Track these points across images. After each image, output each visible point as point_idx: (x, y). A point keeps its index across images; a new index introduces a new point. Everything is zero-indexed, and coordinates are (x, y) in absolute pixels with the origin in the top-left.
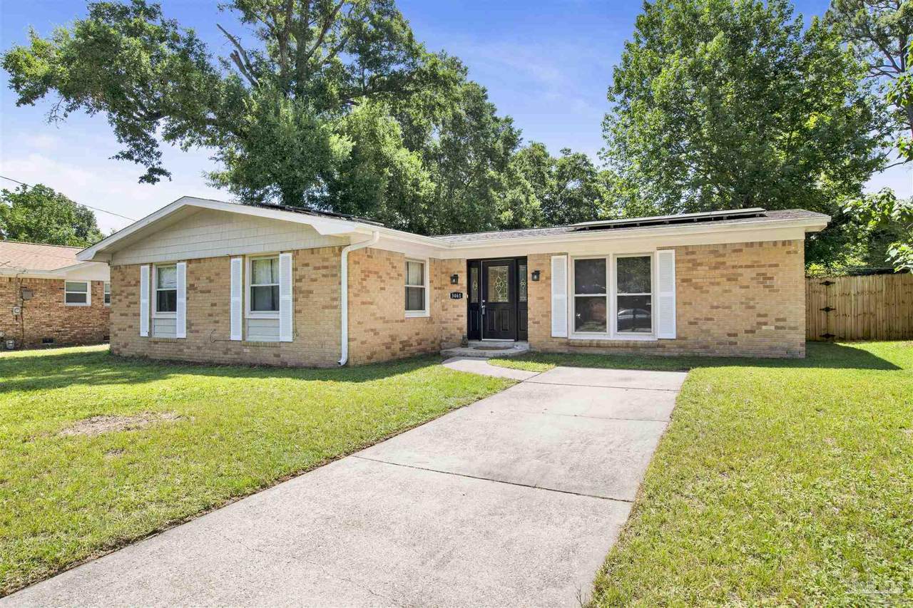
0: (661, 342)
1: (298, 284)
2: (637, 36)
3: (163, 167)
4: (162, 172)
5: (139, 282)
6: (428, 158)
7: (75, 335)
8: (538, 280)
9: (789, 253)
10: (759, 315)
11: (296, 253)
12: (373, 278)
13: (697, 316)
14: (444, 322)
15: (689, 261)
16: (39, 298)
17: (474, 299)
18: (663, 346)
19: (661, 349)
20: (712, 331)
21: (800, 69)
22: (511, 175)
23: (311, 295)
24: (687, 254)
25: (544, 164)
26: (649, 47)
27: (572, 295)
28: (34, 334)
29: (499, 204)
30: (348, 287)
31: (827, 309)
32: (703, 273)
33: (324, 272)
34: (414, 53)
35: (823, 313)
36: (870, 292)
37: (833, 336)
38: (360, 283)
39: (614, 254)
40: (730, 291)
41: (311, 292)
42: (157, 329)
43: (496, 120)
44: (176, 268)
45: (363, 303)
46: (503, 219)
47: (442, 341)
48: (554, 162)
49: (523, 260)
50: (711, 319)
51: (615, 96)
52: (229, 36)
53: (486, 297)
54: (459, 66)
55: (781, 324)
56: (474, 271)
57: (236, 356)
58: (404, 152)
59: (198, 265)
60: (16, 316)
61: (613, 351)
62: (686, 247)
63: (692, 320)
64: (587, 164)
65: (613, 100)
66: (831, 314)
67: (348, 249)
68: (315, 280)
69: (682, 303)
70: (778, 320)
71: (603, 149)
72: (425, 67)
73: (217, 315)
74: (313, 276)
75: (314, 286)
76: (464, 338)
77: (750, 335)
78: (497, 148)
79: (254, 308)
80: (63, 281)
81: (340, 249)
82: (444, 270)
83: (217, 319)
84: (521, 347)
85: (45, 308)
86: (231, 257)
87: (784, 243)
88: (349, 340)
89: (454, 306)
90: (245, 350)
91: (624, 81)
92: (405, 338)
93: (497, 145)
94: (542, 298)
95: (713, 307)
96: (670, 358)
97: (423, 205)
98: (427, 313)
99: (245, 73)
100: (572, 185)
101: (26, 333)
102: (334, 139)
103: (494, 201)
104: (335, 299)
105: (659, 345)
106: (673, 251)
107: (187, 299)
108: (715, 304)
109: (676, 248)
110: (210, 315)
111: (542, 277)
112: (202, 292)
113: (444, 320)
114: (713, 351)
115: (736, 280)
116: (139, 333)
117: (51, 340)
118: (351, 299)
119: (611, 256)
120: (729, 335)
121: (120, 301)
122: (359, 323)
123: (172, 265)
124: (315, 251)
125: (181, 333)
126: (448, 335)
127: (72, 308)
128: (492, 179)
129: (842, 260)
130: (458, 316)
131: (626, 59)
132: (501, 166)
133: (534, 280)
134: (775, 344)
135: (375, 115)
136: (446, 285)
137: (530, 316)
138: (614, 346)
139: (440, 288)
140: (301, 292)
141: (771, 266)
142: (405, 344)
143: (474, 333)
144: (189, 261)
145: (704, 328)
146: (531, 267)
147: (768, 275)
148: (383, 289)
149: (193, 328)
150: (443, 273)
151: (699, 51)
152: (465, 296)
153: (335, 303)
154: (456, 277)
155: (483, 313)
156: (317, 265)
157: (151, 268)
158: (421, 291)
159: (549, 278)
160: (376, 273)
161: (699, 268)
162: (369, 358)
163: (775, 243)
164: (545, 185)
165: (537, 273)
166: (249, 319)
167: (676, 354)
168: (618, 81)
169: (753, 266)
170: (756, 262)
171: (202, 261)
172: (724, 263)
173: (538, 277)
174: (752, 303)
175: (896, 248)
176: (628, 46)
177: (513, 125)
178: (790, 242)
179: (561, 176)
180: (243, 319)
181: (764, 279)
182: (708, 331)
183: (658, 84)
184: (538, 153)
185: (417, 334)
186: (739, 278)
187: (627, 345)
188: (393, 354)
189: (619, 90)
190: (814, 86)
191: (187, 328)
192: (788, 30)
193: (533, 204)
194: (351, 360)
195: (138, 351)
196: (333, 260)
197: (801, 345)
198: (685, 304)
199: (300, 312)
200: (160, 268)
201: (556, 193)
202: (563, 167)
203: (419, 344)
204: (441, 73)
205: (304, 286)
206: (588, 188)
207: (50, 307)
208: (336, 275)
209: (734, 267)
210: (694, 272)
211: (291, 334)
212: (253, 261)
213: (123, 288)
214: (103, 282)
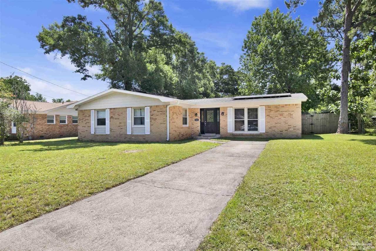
0: (261, 134)
1: (152, 117)
2: (252, 28)
3: (89, 74)
4: (89, 76)
5: (90, 116)
6: (174, 68)
7: (50, 135)
8: (223, 115)
9: (297, 107)
10: (289, 126)
11: (151, 107)
12: (175, 115)
13: (271, 126)
14: (193, 129)
15: (269, 110)
16: (39, 121)
17: (203, 121)
18: (261, 135)
19: (260, 136)
20: (275, 131)
21: (306, 44)
22: (203, 74)
23: (156, 120)
24: (269, 107)
25: (215, 69)
26: (256, 33)
27: (234, 120)
28: (37, 134)
29: (199, 85)
30: (169, 117)
31: (312, 124)
32: (273, 113)
33: (161, 113)
34: (173, 32)
35: (311, 125)
36: (325, 119)
37: (314, 133)
38: (172, 116)
39: (247, 107)
40: (280, 119)
41: (156, 119)
42: (97, 131)
43: (198, 53)
44: (105, 111)
45: (173, 122)
46: (200, 91)
47: (192, 134)
48: (218, 68)
49: (219, 109)
50: (275, 127)
51: (244, 49)
52: (105, 24)
53: (206, 120)
54: (188, 36)
55: (295, 128)
56: (202, 112)
57: (129, 139)
58: (166, 66)
59: (114, 110)
60: (32, 128)
61: (246, 137)
62: (268, 105)
63: (270, 127)
64: (231, 69)
65: (244, 51)
66: (313, 125)
67: (169, 106)
68: (158, 115)
69: (267, 122)
70: (294, 127)
71: (240, 68)
72: (177, 37)
73: (122, 126)
74: (157, 114)
75: (157, 117)
76: (200, 133)
77: (286, 131)
78: (199, 64)
79: (135, 124)
80: (46, 115)
81: (167, 106)
82: (193, 112)
83: (122, 127)
84: (218, 136)
85: (40, 125)
86: (127, 108)
87: (296, 105)
88: (169, 133)
89: (196, 123)
90: (132, 137)
91: (248, 44)
92: (183, 133)
93: (199, 63)
94: (225, 121)
95: (276, 123)
96: (264, 138)
97: (173, 87)
98: (188, 125)
99: (111, 38)
100: (225, 77)
101: (35, 134)
102: (148, 65)
103: (197, 84)
104: (164, 121)
105: (260, 135)
106: (264, 107)
107: (110, 121)
108: (276, 122)
109: (265, 106)
110: (119, 126)
111: (225, 114)
112: (116, 119)
113: (192, 128)
114: (276, 136)
115: (282, 115)
116: (91, 133)
117: (43, 137)
118: (170, 121)
119: (246, 108)
120: (281, 131)
121: (82, 122)
122: (172, 128)
123: (104, 110)
124: (158, 106)
125: (108, 132)
126: (194, 133)
127: (49, 125)
128: (197, 76)
129: (320, 108)
130: (197, 126)
131: (248, 37)
132: (200, 71)
133: (222, 115)
134: (293, 134)
135: (156, 53)
136: (193, 117)
137: (221, 126)
138: (247, 135)
139: (191, 118)
140: (153, 119)
141: (292, 111)
142: (183, 135)
143: (202, 132)
144: (111, 109)
145: (273, 129)
146: (221, 111)
147: (291, 114)
148: (177, 118)
149: (112, 131)
150: (192, 113)
151: (273, 37)
152: (200, 120)
153: (165, 122)
154: (196, 114)
155: (206, 125)
156: (159, 111)
157: (95, 111)
158: (186, 119)
159: (227, 114)
160: (176, 113)
161: (272, 112)
162: (174, 139)
163: (293, 105)
164: (215, 77)
165: (223, 113)
166: (133, 128)
167: (265, 137)
168: (245, 44)
169: (287, 111)
170: (288, 110)
171: (116, 109)
172: (279, 110)
173: (223, 114)
174: (287, 122)
175: (330, 105)
176: (249, 32)
177: (204, 55)
178: (297, 104)
179: (221, 73)
180: (132, 127)
181: (290, 115)
182: (274, 130)
183: (260, 48)
184: (212, 65)
185: (186, 132)
186: (283, 115)
187: (251, 135)
188: (180, 138)
189: (246, 48)
190: (310, 50)
191: (110, 131)
192: (302, 31)
193: (211, 85)
194: (170, 139)
195: (90, 139)
196: (164, 109)
197: (300, 134)
198: (268, 122)
199: (152, 125)
200: (98, 111)
201: (219, 80)
202: (222, 70)
203: (186, 135)
204: (183, 40)
205: (153, 117)
206: (232, 78)
207: (42, 124)
208: (165, 114)
209: (282, 111)
210: (271, 113)
211: (149, 132)
212: (135, 109)
213: (84, 118)
214: (59, 115)
